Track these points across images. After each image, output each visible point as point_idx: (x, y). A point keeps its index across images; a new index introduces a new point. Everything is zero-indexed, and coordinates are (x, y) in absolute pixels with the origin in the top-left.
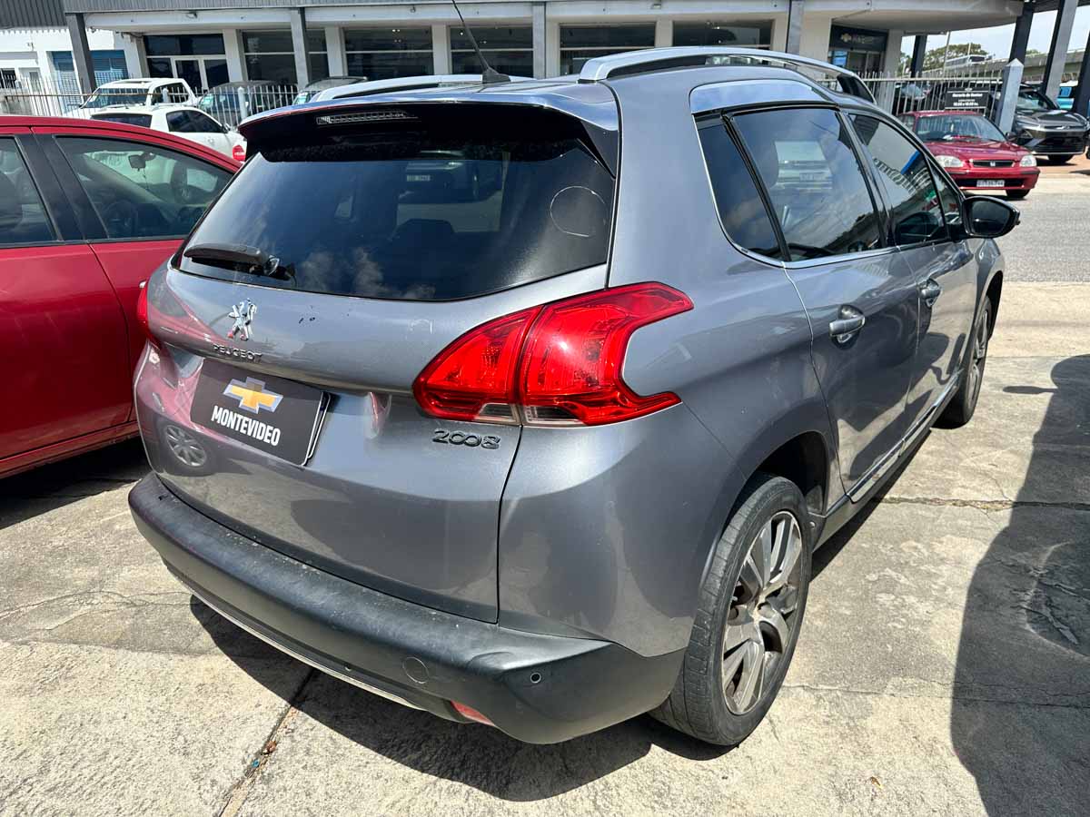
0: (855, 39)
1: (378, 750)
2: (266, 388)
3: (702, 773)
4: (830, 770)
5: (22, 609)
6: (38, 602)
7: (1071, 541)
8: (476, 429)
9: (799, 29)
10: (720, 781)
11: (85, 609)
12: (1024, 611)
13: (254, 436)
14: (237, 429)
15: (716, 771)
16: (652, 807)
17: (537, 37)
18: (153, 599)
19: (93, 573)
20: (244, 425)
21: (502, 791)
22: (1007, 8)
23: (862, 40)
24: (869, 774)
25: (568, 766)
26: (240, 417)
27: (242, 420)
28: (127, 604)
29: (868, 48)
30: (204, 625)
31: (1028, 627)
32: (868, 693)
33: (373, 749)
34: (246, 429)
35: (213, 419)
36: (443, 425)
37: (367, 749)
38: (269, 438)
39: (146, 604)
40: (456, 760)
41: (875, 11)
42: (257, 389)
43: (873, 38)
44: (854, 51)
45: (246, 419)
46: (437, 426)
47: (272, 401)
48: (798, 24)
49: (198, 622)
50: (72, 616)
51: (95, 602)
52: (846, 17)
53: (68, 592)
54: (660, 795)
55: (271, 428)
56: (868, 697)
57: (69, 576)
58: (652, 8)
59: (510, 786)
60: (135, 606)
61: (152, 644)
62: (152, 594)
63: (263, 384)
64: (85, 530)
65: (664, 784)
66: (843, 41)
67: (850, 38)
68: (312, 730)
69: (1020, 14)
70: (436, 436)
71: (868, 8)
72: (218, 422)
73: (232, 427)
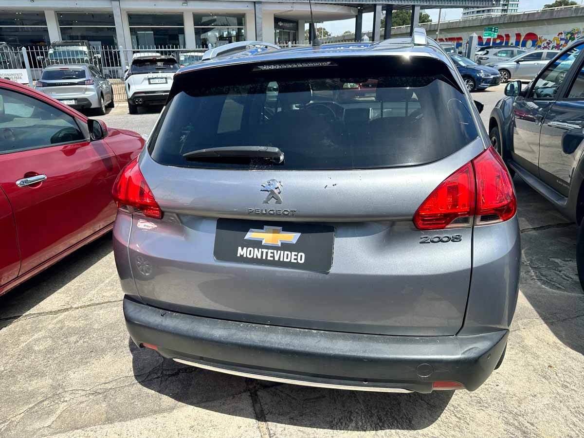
0: (284, 24)
1: (332, 428)
2: (283, 231)
3: (487, 386)
4: (531, 368)
5: (13, 419)
6: (22, 411)
7: (526, 248)
8: (447, 232)
9: (261, 18)
10: (497, 388)
11: (63, 406)
12: (536, 280)
13: (281, 260)
14: (264, 258)
15: (492, 384)
16: (482, 409)
17: (117, 20)
18: (109, 386)
19: (48, 381)
20: (270, 254)
21: (411, 426)
22: (352, 11)
23: (287, 25)
24: (547, 365)
25: (430, 403)
26: (265, 251)
27: (267, 253)
28: (93, 394)
29: (290, 29)
30: (159, 392)
31: (543, 286)
32: (515, 330)
33: (328, 428)
34: (273, 257)
35: (239, 255)
36: (426, 234)
37: (325, 430)
38: (296, 259)
39: (107, 390)
40: (375, 419)
41: (296, 10)
42: (275, 232)
43: (291, 24)
44: (285, 30)
45: (270, 251)
46: (422, 234)
47: (292, 237)
48: (260, 16)
49: (153, 392)
50: (58, 412)
51: (66, 399)
52: (281, 13)
53: (40, 399)
54: (480, 403)
55: (296, 253)
56: (517, 332)
57: (30, 389)
58: (182, 5)
59: (412, 422)
60: (100, 393)
61: (134, 413)
62: (105, 383)
63: (280, 228)
64: (13, 356)
65: (476, 397)
66: (279, 25)
67: (282, 24)
68: (285, 430)
69: (357, 14)
70: (422, 240)
71: (292, 9)
72: (245, 256)
73: (259, 257)
